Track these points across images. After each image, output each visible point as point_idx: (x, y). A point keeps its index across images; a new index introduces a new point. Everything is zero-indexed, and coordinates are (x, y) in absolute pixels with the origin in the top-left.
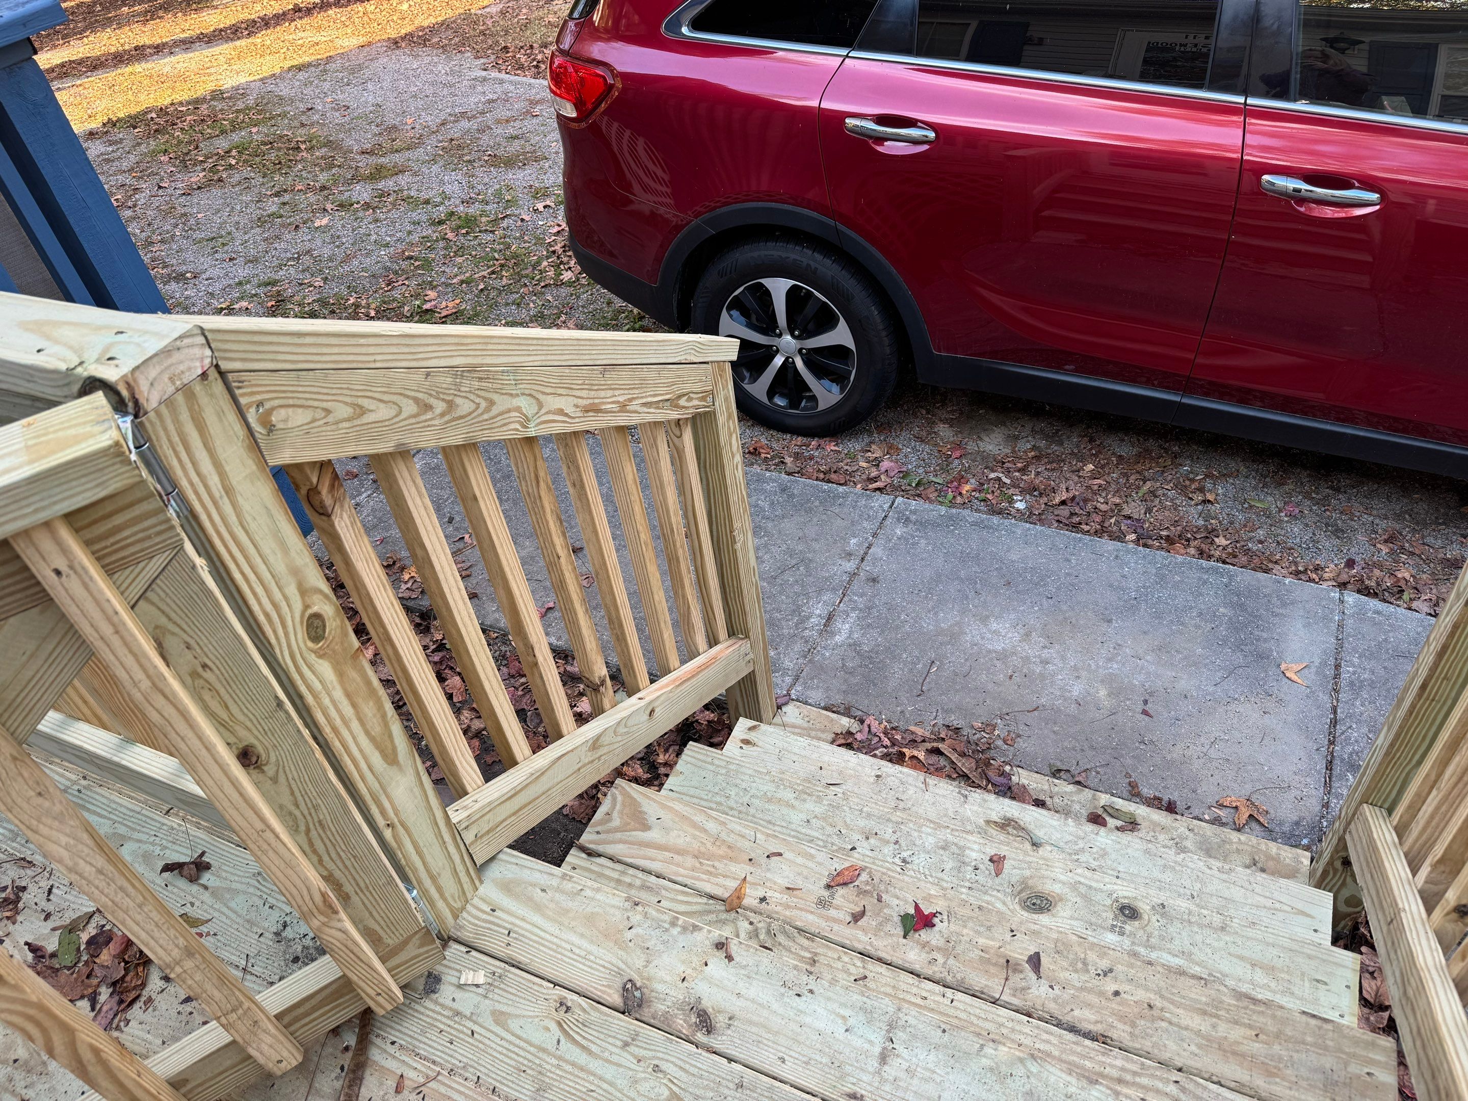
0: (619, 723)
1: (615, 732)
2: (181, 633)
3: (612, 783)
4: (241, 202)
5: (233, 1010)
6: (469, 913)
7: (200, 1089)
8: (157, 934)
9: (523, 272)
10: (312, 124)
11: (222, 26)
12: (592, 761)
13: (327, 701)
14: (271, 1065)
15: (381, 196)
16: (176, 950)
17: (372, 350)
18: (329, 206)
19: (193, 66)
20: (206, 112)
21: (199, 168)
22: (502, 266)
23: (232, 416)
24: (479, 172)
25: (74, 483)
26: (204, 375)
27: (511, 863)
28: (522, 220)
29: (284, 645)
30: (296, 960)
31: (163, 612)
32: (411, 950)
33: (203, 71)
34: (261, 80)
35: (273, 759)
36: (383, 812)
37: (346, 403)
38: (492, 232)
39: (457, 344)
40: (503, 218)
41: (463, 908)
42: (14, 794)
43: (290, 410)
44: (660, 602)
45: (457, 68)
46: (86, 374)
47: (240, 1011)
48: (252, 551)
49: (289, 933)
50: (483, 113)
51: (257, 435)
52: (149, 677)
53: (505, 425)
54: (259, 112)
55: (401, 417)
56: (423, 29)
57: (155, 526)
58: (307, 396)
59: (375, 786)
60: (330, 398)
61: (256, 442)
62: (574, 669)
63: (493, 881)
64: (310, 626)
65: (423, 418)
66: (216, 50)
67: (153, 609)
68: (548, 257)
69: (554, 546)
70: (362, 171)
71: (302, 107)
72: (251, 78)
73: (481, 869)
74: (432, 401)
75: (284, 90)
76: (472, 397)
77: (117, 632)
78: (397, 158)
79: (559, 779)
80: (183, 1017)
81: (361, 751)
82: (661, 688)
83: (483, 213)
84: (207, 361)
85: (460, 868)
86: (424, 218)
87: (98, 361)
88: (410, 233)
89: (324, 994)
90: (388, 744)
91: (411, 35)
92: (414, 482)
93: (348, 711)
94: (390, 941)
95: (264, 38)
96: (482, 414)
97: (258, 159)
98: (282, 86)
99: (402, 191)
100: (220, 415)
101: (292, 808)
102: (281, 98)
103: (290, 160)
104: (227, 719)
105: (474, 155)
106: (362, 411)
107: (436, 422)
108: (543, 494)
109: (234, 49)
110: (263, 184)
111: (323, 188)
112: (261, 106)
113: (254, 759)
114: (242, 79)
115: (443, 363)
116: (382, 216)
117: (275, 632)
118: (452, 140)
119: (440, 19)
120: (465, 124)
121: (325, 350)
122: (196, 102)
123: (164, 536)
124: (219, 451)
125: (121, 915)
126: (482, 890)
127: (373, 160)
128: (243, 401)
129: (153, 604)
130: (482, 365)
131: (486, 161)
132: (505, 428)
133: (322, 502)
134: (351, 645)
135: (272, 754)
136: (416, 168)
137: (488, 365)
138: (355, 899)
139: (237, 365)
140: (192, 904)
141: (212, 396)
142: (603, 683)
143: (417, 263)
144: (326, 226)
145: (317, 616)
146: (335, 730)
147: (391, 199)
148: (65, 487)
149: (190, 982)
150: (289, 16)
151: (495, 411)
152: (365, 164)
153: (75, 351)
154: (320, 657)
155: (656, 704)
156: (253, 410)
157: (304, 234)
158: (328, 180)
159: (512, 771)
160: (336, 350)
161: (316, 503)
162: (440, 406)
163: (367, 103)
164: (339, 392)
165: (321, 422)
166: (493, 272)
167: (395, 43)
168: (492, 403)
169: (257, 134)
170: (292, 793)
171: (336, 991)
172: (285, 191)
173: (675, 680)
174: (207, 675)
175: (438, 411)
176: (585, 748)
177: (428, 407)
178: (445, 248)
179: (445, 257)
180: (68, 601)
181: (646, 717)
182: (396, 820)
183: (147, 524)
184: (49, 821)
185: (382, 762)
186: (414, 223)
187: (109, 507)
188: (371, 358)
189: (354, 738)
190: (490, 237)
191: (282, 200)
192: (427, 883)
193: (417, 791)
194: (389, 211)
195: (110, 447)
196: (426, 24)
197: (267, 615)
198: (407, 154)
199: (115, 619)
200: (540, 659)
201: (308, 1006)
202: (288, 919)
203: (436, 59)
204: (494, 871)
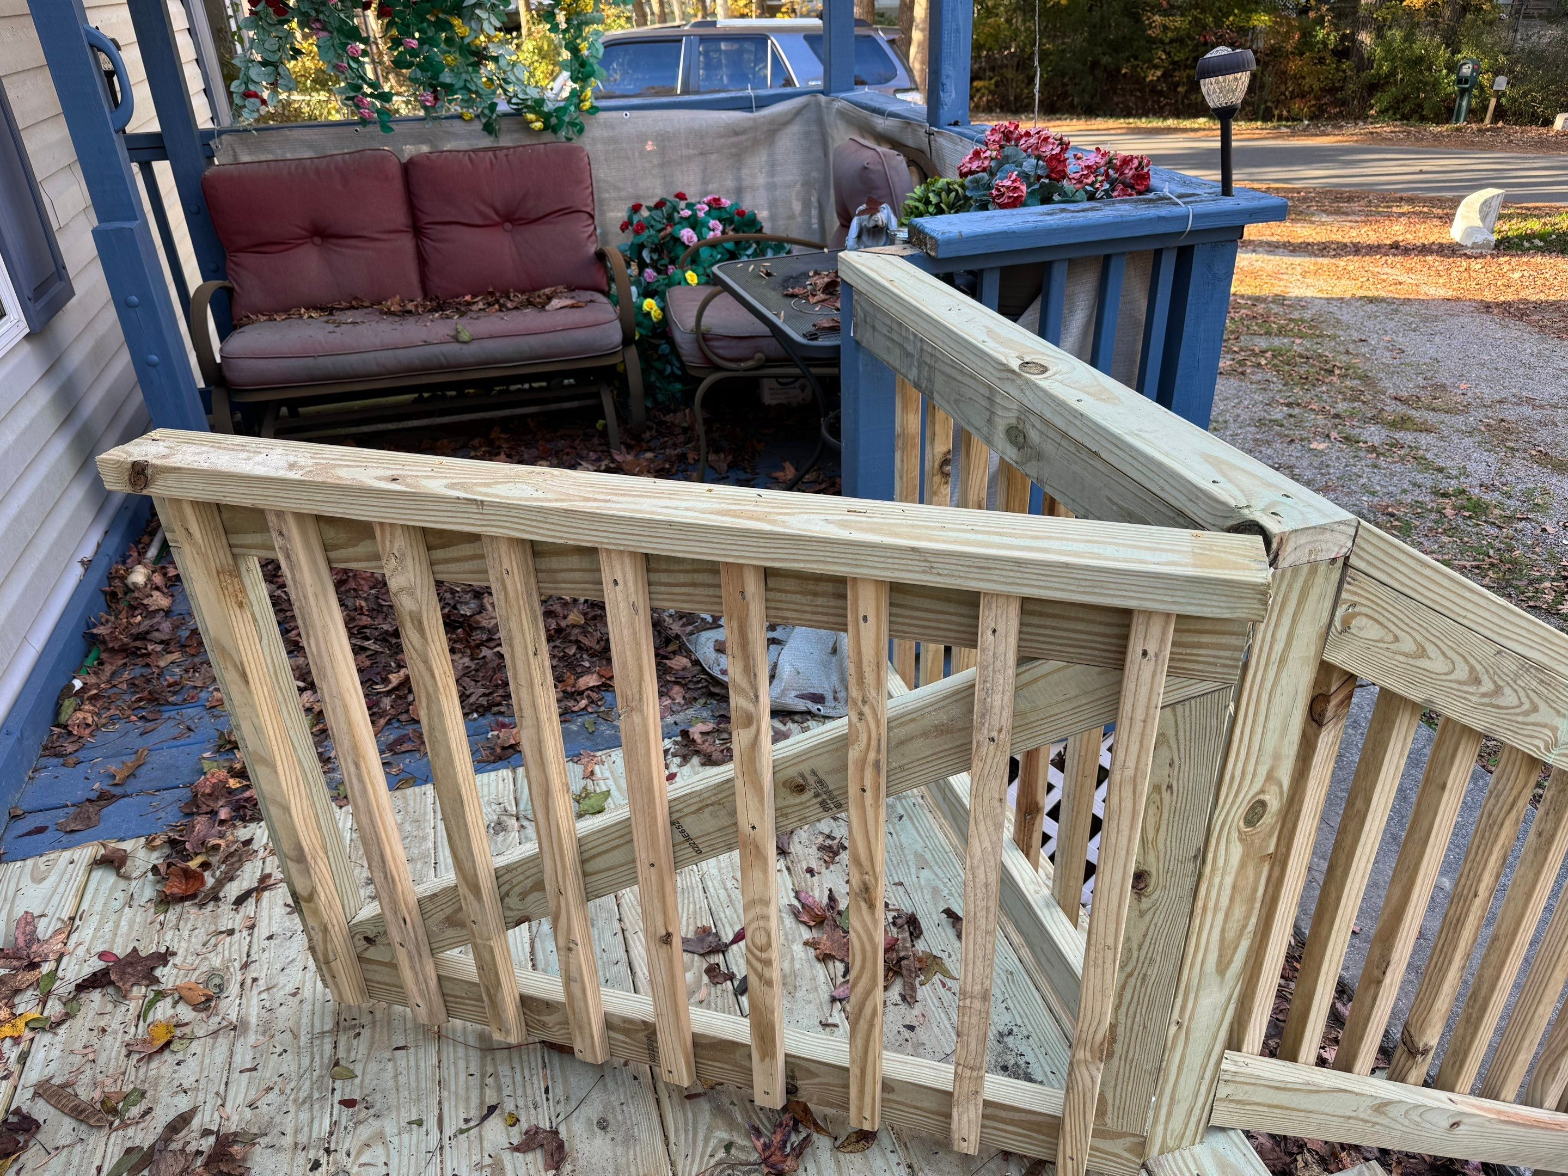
0: (1417, 1106)
1: (1407, 1112)
2: (1175, 751)
3: (1367, 1160)
4: (1252, 399)
5: (972, 1068)
6: (1174, 1158)
7: (895, 1106)
8: (978, 963)
9: (1514, 582)
10: (1357, 355)
11: (1311, 240)
12: (1366, 1121)
13: (1217, 880)
14: (956, 1136)
15: (1392, 445)
16: (979, 987)
17: (1469, 606)
18: (1334, 435)
19: (1269, 268)
20: (1261, 311)
21: (1229, 356)
22: (1492, 565)
23: (1328, 604)
24: (1517, 464)
25: (1215, 597)
26: (1334, 560)
27: (1238, 1148)
28: (1544, 530)
29: (1225, 811)
30: (1005, 1068)
31: (1177, 726)
32: (1117, 1147)
33: (1276, 275)
34: (1328, 299)
35: (1155, 897)
36: (1183, 1009)
37: (1415, 640)
38: (1500, 528)
39: (1545, 639)
40: (1521, 520)
41: (1172, 1151)
42: (987, 789)
43: (1371, 622)
44: (1541, 1017)
45: (1547, 353)
46: (1251, 517)
47: (975, 1074)
48: (1261, 718)
49: (1009, 1040)
50: (1555, 406)
51: (1333, 628)
52: (1136, 769)
53: (1531, 736)
54: (1310, 328)
55: (1449, 677)
56: (1526, 302)
57: (1226, 658)
58: (1392, 618)
59: (1195, 982)
60: (1407, 629)
61: (1328, 633)
62: (1345, 1011)
63: (1213, 1150)
64: (1252, 808)
65: (1466, 688)
66: (1297, 260)
67: (1172, 718)
68: (1553, 580)
69: (1479, 881)
70: (1385, 415)
71: (1356, 336)
72: (1320, 295)
73: (1212, 1129)
74: (1485, 678)
75: (1346, 316)
76: (1522, 694)
77: (1144, 721)
78: (1430, 417)
79: (1327, 1110)
80: (900, 1038)
81: (1208, 942)
82: (1481, 1108)
83: (1499, 505)
84: (1344, 550)
85: (1196, 1112)
86: (1429, 483)
87: (1263, 510)
88: (1404, 491)
89: (1029, 1117)
90: (1229, 952)
91: (1510, 304)
92: (1405, 739)
93: (1225, 901)
94: (1109, 1121)
95: (1351, 263)
96: (1518, 714)
97: (1287, 368)
98: (1345, 310)
99: (1418, 449)
100: (1322, 597)
101: (1135, 946)
102: (1338, 321)
103: (1318, 380)
104: (1150, 839)
105: (1520, 444)
106: (1422, 653)
107: (1473, 699)
108: (1507, 823)
109: (1315, 264)
110: (1280, 391)
111: (1337, 416)
112: (1314, 324)
113: (1142, 886)
114: (1309, 293)
115: (1520, 649)
116: (1384, 465)
117: (1227, 795)
118: (1503, 420)
119: (1552, 298)
120: (1527, 410)
121: (1433, 587)
122: (1257, 300)
123: (1226, 670)
124: (1300, 625)
125: (971, 929)
126: (1198, 1148)
127: (1402, 409)
128: (1344, 595)
129: (1175, 715)
130: (1552, 670)
131: (1532, 456)
132: (1528, 740)
133: (1324, 711)
134: (1267, 846)
135: (1158, 892)
136: (1446, 433)
137: (1558, 673)
138: (1115, 1060)
139: (1362, 565)
140: (950, 956)
141: (1327, 579)
142: (1425, 1052)
143: (1396, 523)
144: (1322, 451)
145: (1263, 804)
146: (1205, 908)
147: (1402, 452)
148: (1208, 596)
149: (966, 1019)
150: (1383, 250)
151: (1532, 718)
152: (1392, 410)
153: (1245, 496)
154: (1241, 840)
155: (1466, 1120)
156: (1345, 607)
157: (1295, 449)
158: (1346, 411)
159: (1289, 1064)
160: (1441, 591)
161: (1318, 709)
162: (1487, 686)
163: (1425, 353)
164: (1417, 627)
165: (1385, 646)
166: (1477, 567)
167: (1487, 307)
168: (1535, 709)
169: (1299, 345)
170: (1145, 936)
171: (1039, 1124)
172: (1298, 405)
173: (1500, 1112)
174: (1166, 796)
175: (1483, 689)
176: (1369, 1102)
177: (1477, 681)
178: (1436, 522)
179: (1431, 529)
180: (1134, 678)
181: (1446, 1124)
182: (1186, 1024)
183: (1222, 653)
184: (990, 823)
185: (1214, 965)
186: (1414, 485)
187: (1208, 626)
188: (1464, 613)
189: (1211, 927)
190: (1494, 531)
191: (1291, 411)
192: (1166, 1100)
193: (1219, 1013)
194: (1394, 462)
195: (1263, 585)
196: (1533, 298)
197: (1232, 778)
198: (1443, 416)
199: (1152, 712)
200: (1387, 980)
201: (1011, 1115)
202: (1015, 1029)
203: (1526, 336)
204: (1218, 1141)
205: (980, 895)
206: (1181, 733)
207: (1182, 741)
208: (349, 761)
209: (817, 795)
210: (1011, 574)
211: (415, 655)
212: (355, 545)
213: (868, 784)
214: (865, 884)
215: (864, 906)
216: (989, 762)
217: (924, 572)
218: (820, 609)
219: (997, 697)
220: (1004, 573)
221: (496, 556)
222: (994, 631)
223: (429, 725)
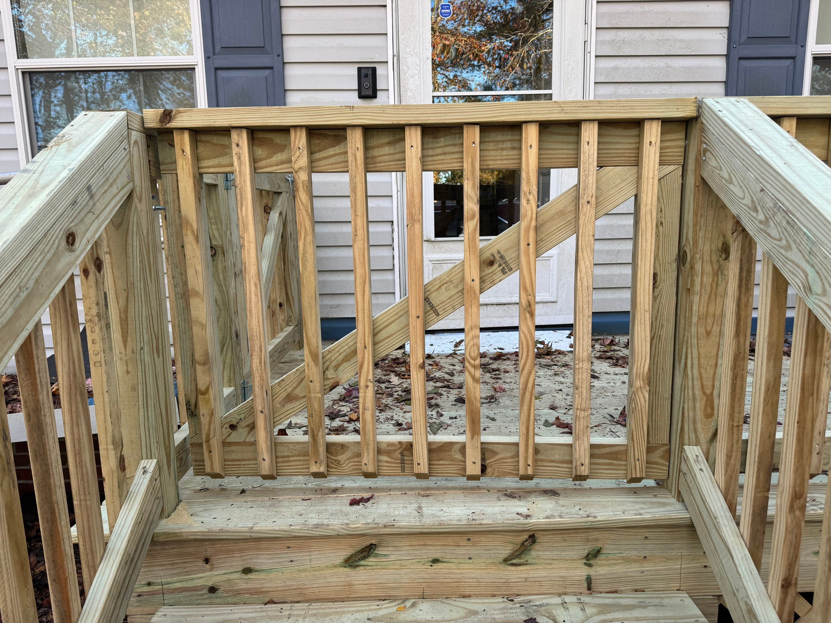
2: (662, 203)
5: (584, 410)
8: (585, 338)
16: (586, 353)
31: (662, 190)
35: (660, 287)
42: (587, 230)
47: (586, 413)
52: (651, 204)
55: (743, 202)
57: (678, 152)
65: (752, 213)
77: (653, 178)
101: (654, 319)
106: (731, 181)
107: (757, 222)
123: (678, 158)
129: (661, 185)
135: (662, 284)
149: (580, 376)
165: (718, 172)
170: (658, 311)
174: (661, 228)
177: (756, 210)
180: (647, 156)
183: (676, 150)
184: (589, 250)
199: (656, 172)
205: (585, 295)
206: (664, 194)
207: (665, 198)
208: (252, 283)
209: (500, 265)
210: (597, 108)
211: (302, 207)
212: (271, 157)
213: (532, 241)
214: (529, 302)
215: (528, 315)
216: (587, 215)
217: (560, 112)
218: (504, 157)
219: (590, 178)
220: (594, 108)
221: (353, 141)
222: (588, 143)
223: (304, 250)
